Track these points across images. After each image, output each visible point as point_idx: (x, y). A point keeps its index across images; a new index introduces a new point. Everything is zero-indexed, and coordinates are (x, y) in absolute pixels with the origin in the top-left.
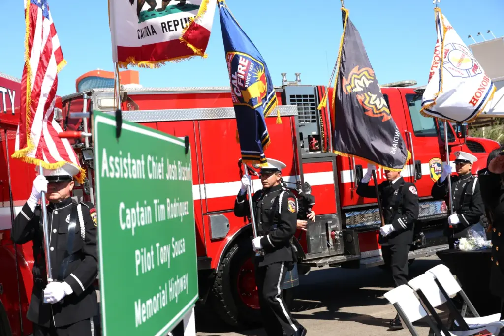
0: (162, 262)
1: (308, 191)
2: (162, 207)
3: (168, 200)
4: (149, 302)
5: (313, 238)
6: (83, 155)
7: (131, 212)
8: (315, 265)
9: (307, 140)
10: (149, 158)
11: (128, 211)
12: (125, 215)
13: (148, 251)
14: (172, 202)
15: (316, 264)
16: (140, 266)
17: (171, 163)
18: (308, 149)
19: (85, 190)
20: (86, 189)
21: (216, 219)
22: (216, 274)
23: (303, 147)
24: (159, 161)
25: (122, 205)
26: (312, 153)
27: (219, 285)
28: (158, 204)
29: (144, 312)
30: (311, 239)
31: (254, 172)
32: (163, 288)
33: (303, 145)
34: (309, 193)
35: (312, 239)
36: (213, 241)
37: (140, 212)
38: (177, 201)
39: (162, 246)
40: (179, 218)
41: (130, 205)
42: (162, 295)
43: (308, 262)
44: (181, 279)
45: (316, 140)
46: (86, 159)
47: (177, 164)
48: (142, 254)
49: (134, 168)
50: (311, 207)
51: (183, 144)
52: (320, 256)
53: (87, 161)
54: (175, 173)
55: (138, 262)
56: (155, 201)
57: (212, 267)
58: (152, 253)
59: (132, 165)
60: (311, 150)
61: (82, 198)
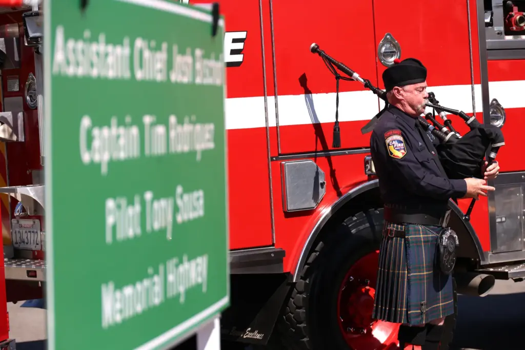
0: (156, 226)
1: (497, 119)
2: (160, 130)
3: (173, 119)
4: (128, 290)
5: (504, 219)
6: (25, 25)
7: (102, 135)
8: (504, 276)
9: (501, 10)
10: (139, 43)
11: (96, 132)
12: (90, 139)
13: (131, 203)
14: (180, 122)
15: (507, 273)
16: (114, 228)
17: (182, 52)
18: (502, 29)
19: (28, 98)
20: (31, 97)
21: (298, 169)
22: (294, 285)
23: (490, 24)
24: (158, 48)
25: (86, 122)
26: (509, 38)
27: (300, 308)
28: (153, 125)
29: (118, 306)
30: (498, 220)
31: (351, 75)
32: (156, 272)
33: (491, 19)
34: (499, 123)
35: (501, 222)
36: (289, 215)
37: (118, 137)
38: (191, 122)
39: (156, 197)
40: (193, 153)
41: (101, 121)
42: (154, 284)
43: (492, 270)
44: (193, 263)
45: (519, 10)
46: (31, 35)
47: (193, 55)
48: (119, 207)
49: (110, 60)
50: (496, 150)
51: (209, 18)
52: (516, 257)
53: (32, 38)
54: (189, 71)
55: (110, 220)
56: (147, 120)
57: (287, 269)
58: (138, 208)
59: (107, 55)
60: (508, 32)
61: (20, 115)
